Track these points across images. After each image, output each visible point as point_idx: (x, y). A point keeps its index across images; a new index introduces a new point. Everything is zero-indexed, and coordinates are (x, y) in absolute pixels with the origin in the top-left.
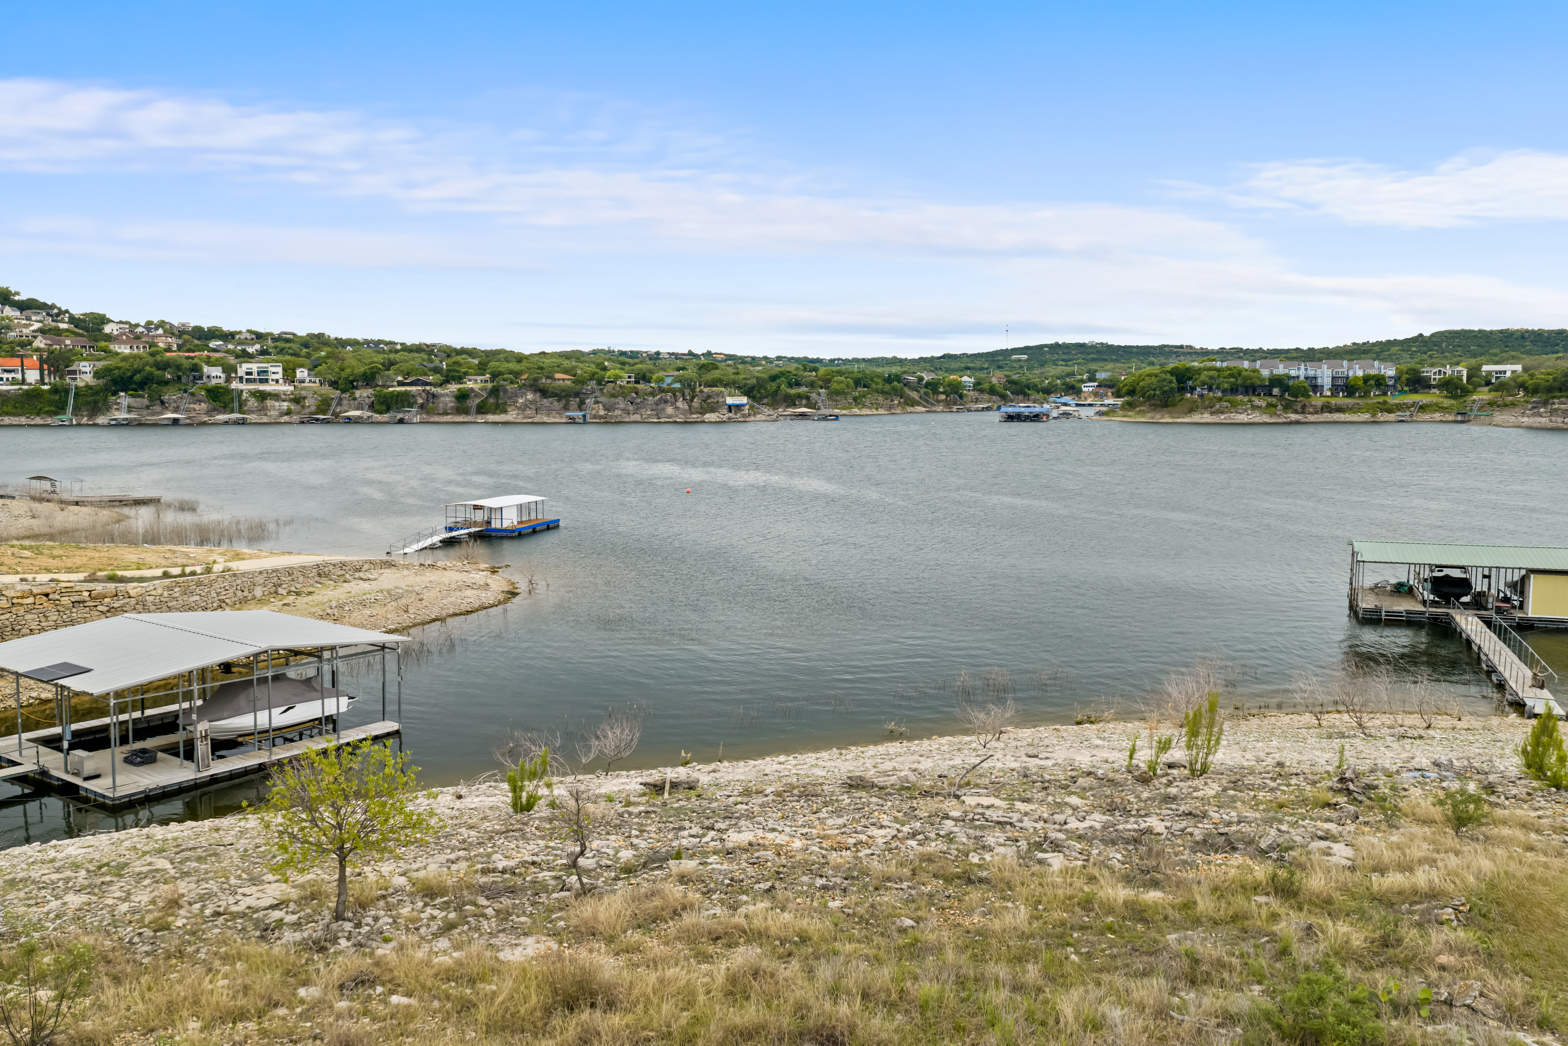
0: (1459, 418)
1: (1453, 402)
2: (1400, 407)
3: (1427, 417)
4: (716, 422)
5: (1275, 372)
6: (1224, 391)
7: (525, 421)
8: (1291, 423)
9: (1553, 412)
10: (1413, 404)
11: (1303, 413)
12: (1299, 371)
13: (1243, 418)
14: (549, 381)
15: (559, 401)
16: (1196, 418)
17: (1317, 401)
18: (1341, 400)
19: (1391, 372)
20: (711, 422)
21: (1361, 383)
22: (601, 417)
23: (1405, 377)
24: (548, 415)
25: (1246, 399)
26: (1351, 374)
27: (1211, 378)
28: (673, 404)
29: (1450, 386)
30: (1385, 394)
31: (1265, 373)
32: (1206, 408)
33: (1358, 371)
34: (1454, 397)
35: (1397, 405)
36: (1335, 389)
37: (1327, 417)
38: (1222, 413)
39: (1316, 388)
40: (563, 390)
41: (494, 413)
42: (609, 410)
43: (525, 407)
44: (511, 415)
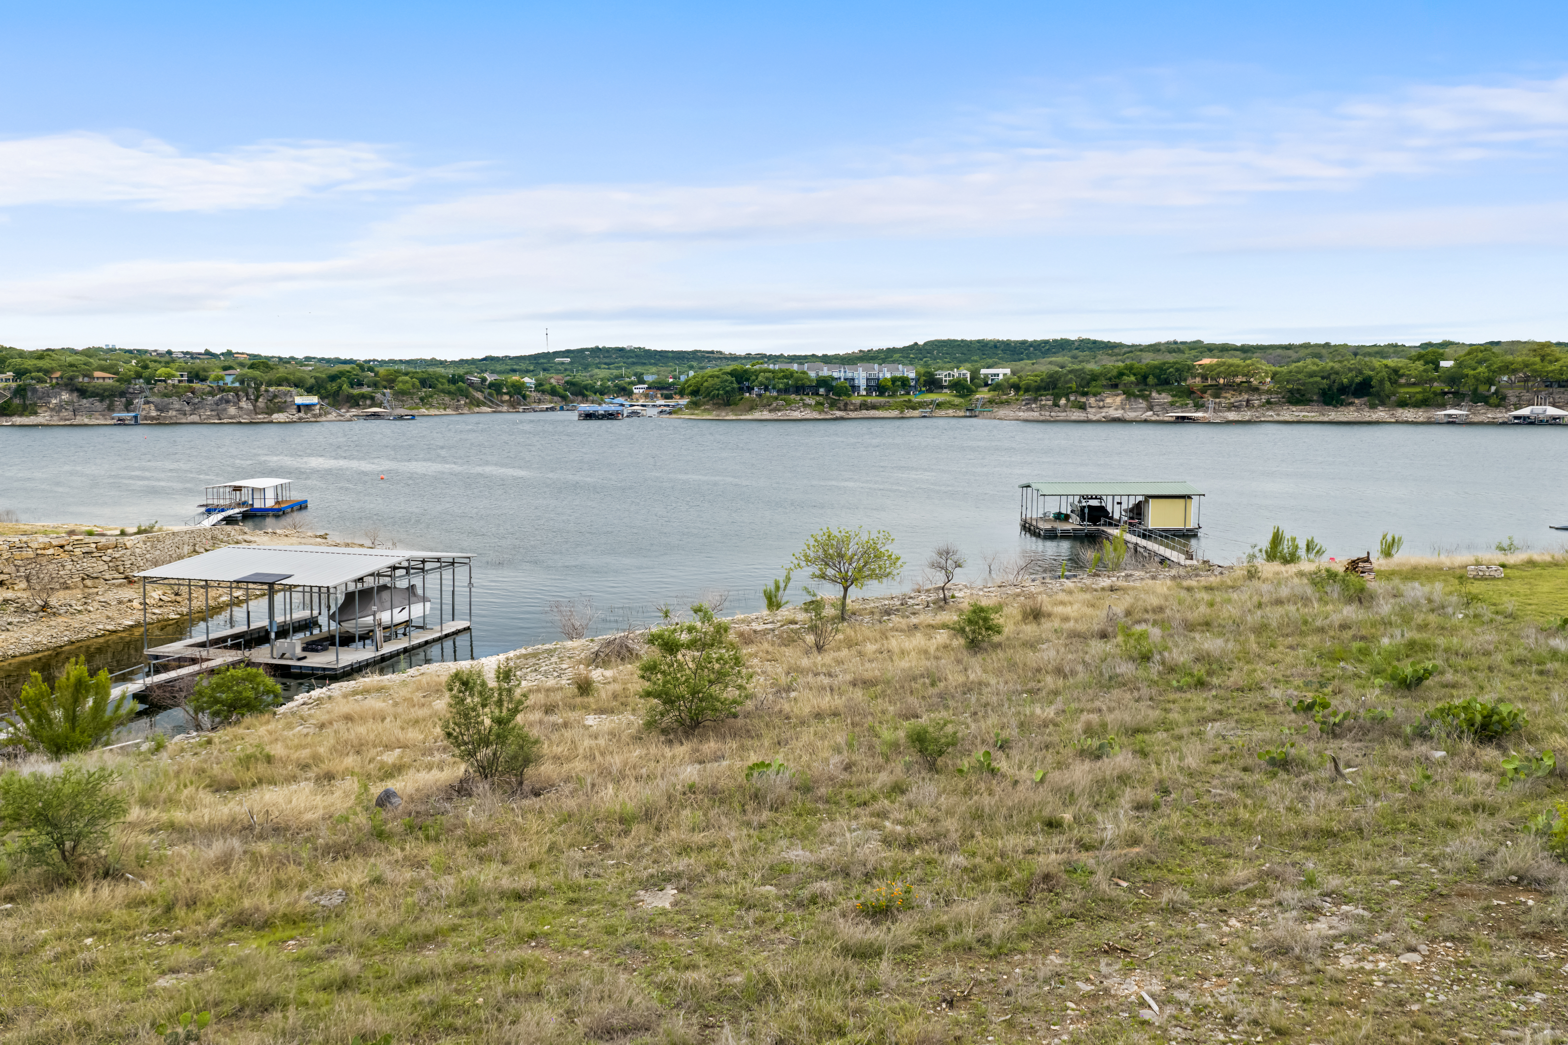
0: (968, 414)
1: (962, 400)
2: (921, 405)
3: (943, 413)
4: (285, 423)
5: (821, 374)
6: (779, 391)
7: (62, 423)
8: (836, 419)
9: (1042, 407)
10: (932, 402)
11: (845, 410)
12: (838, 373)
13: (797, 415)
14: (86, 380)
15: (101, 401)
16: (757, 415)
17: (856, 399)
18: (874, 399)
19: (912, 375)
20: (279, 423)
21: (890, 384)
22: (153, 418)
23: (923, 379)
24: (90, 417)
25: (798, 398)
26: (881, 376)
27: (767, 379)
28: (236, 404)
29: (958, 387)
30: (909, 393)
31: (812, 374)
32: (764, 406)
33: (886, 373)
34: (961, 396)
35: (919, 403)
36: (869, 389)
37: (865, 413)
38: (779, 410)
39: (855, 388)
40: (105, 390)
41: (21, 415)
42: (161, 411)
43: (60, 408)
44: (43, 417)
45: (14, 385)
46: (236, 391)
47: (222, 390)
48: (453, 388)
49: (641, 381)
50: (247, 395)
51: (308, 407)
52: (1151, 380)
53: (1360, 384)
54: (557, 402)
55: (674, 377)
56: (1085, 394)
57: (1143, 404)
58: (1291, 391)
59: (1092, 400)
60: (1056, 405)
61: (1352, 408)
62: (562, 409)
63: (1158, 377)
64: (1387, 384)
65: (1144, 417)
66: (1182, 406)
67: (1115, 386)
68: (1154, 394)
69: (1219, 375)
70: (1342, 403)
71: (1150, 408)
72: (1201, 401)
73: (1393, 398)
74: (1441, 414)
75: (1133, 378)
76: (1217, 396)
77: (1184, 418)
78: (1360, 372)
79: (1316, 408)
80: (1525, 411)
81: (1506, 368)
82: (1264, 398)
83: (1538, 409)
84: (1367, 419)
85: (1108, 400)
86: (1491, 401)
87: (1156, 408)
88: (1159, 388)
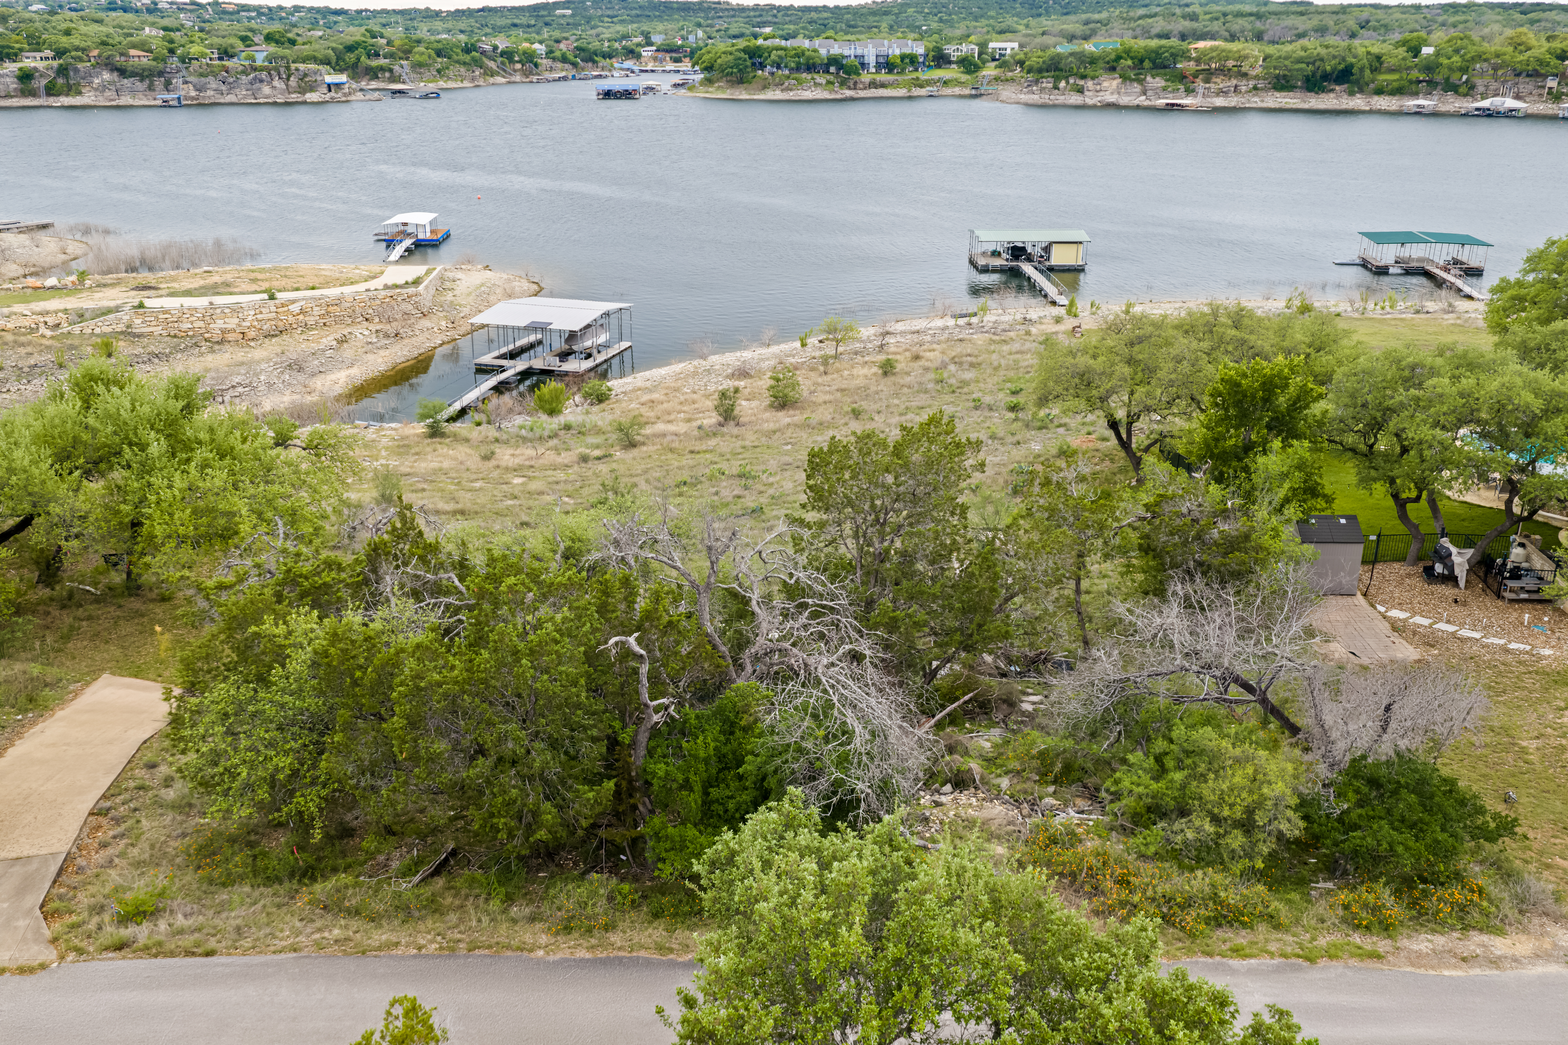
0: (974, 92)
1: (968, 77)
2: (929, 83)
3: (950, 92)
4: (318, 103)
5: (832, 52)
6: (791, 69)
7: (107, 104)
8: (847, 99)
9: (1042, 90)
10: (939, 79)
11: (855, 89)
13: (808, 95)
14: (123, 58)
15: (142, 81)
16: (770, 95)
17: (865, 77)
18: (883, 77)
19: (921, 50)
20: (312, 103)
21: (899, 60)
22: (193, 98)
23: (932, 54)
24: (133, 97)
25: (809, 76)
26: (890, 52)
27: (780, 57)
28: (269, 83)
29: (966, 63)
30: (916, 70)
31: (823, 52)
32: (777, 85)
34: (968, 73)
35: (927, 80)
36: (879, 66)
37: (874, 92)
38: (790, 90)
39: (863, 65)
40: (144, 70)
41: (67, 95)
42: (199, 90)
43: (103, 88)
44: (87, 98)
45: (55, 64)
46: (268, 70)
47: (255, 69)
48: (467, 58)
49: (649, 43)
50: (279, 74)
51: (338, 86)
52: (1147, 64)
53: (1342, 71)
54: (568, 71)
55: (683, 38)
56: (1084, 77)
57: (1137, 88)
58: (1277, 77)
59: (1090, 84)
60: (1056, 88)
61: (1332, 95)
62: (574, 78)
63: (1153, 62)
64: (1367, 72)
65: (1136, 102)
66: (1173, 91)
67: (1113, 69)
68: (1149, 79)
69: (1211, 59)
70: (1323, 90)
71: (1144, 93)
72: (1192, 86)
73: (1372, 86)
74: (1412, 103)
75: (1129, 62)
76: (1207, 81)
77: (1173, 105)
78: (1344, 59)
79: (1298, 94)
80: (1485, 104)
81: (1479, 57)
82: (1251, 83)
83: (1497, 100)
84: (1344, 107)
85: (1105, 84)
86: (1461, 90)
87: (1149, 93)
88: (1154, 72)
